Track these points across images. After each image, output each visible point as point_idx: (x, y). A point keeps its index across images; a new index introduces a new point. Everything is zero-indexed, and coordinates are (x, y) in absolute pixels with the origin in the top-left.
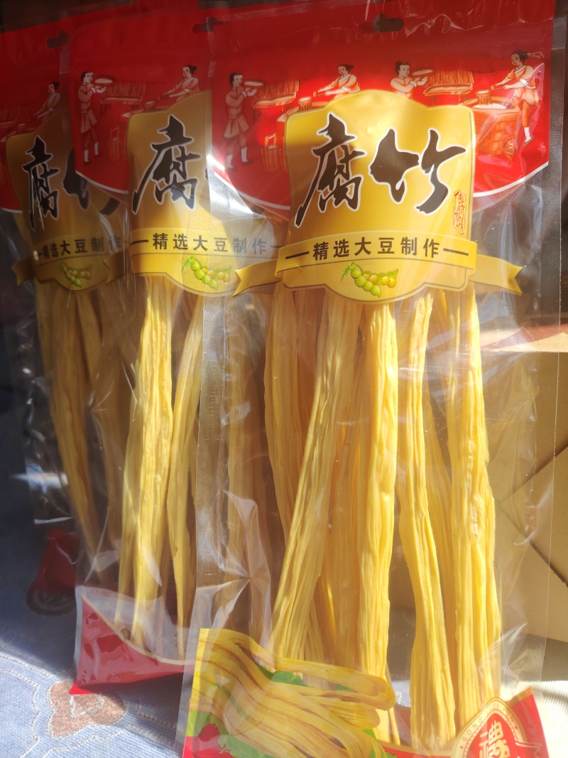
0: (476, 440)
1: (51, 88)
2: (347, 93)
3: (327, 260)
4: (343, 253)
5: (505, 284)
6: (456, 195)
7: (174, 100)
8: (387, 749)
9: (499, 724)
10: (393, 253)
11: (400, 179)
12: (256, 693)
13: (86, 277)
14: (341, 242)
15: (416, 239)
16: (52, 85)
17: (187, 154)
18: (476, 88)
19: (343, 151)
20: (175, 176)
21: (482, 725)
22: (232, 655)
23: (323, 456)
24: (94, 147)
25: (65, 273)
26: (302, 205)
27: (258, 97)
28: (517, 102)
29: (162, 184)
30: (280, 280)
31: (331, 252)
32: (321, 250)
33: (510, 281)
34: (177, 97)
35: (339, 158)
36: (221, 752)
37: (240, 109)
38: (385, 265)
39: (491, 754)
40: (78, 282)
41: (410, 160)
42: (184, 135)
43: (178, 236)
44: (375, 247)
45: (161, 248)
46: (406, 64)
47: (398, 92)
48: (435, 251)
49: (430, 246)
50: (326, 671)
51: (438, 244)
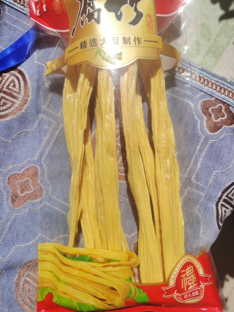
3: (87, 49)
6: (147, 16)
8: (137, 287)
9: (192, 267)
10: (119, 44)
11: (119, 10)
14: (93, 40)
15: (130, 37)
31: (88, 45)
32: (83, 45)
36: (55, 305)
48: (140, 42)
49: (137, 40)
50: (104, 253)
51: (141, 39)
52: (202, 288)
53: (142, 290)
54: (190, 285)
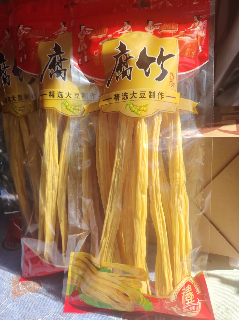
0: (180, 173)
1: (6, 32)
2: (127, 33)
3: (119, 101)
4: (125, 98)
5: (191, 110)
6: (171, 74)
7: (57, 36)
8: (145, 297)
9: (190, 286)
10: (145, 97)
11: (148, 67)
12: (93, 277)
13: (23, 111)
14: (125, 94)
15: (155, 92)
16: (7, 30)
17: (62, 58)
18: (179, 30)
19: (125, 57)
21: (183, 286)
22: (84, 262)
23: (119, 181)
24: (24, 56)
25: (14, 109)
26: (110, 79)
27: (91, 35)
28: (196, 36)
29: (52, 71)
30: (101, 109)
31: (121, 98)
32: (117, 97)
33: (193, 109)
35: (124, 59)
36: (80, 301)
37: (84, 40)
38: (142, 102)
39: (187, 297)
40: (19, 112)
41: (153, 60)
42: (61, 51)
43: (59, 92)
44: (138, 95)
45: (52, 97)
46: (151, 21)
47: (148, 32)
48: (162, 97)
49: (160, 95)
50: (121, 266)
51: (164, 94)
52: (199, 305)
53: (148, 300)
54: (188, 301)
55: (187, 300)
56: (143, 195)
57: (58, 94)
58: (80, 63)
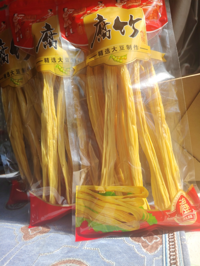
0: (160, 107)
1: (2, 24)
2: (102, 8)
3: (103, 56)
6: (141, 32)
7: (46, 19)
8: (148, 212)
9: (184, 199)
10: (124, 50)
11: (123, 29)
12: (99, 203)
13: (21, 82)
14: (107, 49)
15: (131, 45)
16: (3, 23)
17: (53, 33)
19: (103, 23)
20: (50, 40)
21: (179, 197)
22: (89, 194)
23: (111, 119)
25: (13, 82)
26: (92, 42)
27: (73, 13)
29: (45, 43)
30: (88, 65)
31: (104, 53)
32: (101, 53)
33: (162, 58)
34: (47, 18)
35: (102, 25)
36: (90, 229)
37: (68, 18)
38: (122, 53)
40: (18, 83)
41: (126, 24)
42: (51, 28)
43: (52, 58)
44: (118, 49)
45: (47, 62)
47: (118, 7)
49: (136, 47)
50: (123, 188)
51: (138, 46)
52: (195, 214)
53: (152, 214)
55: (184, 210)
56: (133, 126)
57: (52, 60)
58: (67, 35)
